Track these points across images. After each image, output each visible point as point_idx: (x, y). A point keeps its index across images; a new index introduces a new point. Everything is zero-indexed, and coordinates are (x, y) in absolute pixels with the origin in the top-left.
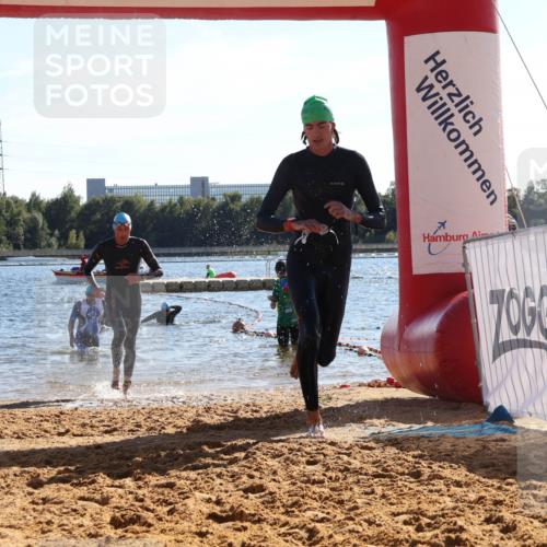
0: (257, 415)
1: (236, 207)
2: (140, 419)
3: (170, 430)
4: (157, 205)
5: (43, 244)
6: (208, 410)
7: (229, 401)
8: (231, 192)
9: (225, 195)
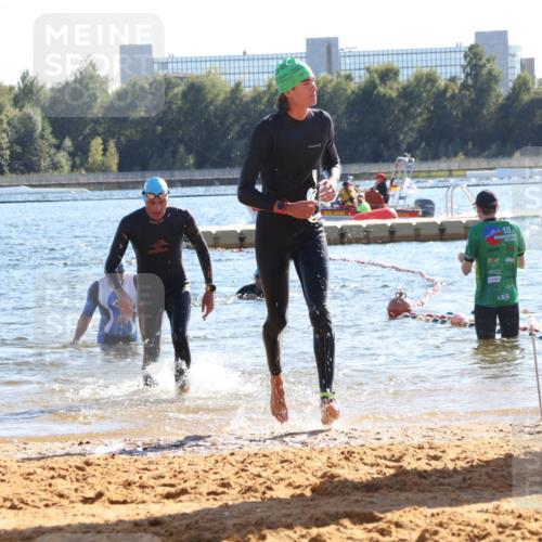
0: (438, 465)
1: (390, 91)
2: (227, 472)
3: (282, 492)
4: (247, 90)
5: (45, 163)
6: (348, 456)
7: (385, 441)
8: (379, 63)
9: (368, 69)
